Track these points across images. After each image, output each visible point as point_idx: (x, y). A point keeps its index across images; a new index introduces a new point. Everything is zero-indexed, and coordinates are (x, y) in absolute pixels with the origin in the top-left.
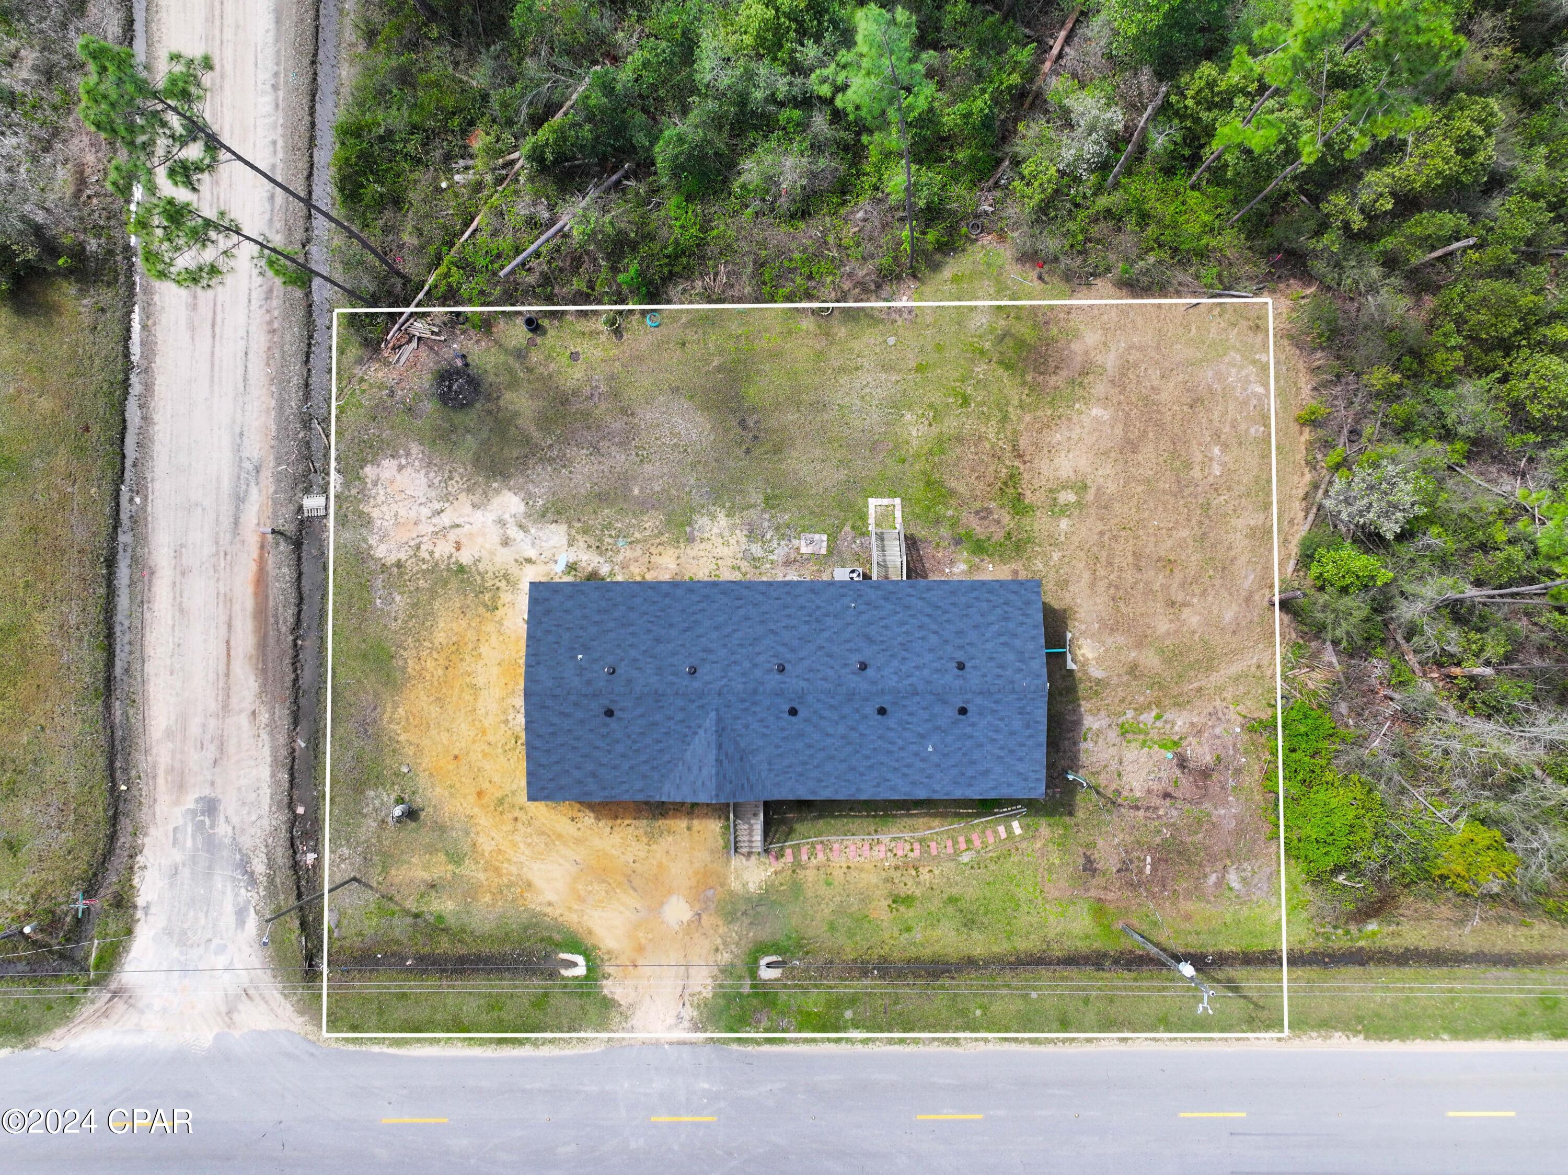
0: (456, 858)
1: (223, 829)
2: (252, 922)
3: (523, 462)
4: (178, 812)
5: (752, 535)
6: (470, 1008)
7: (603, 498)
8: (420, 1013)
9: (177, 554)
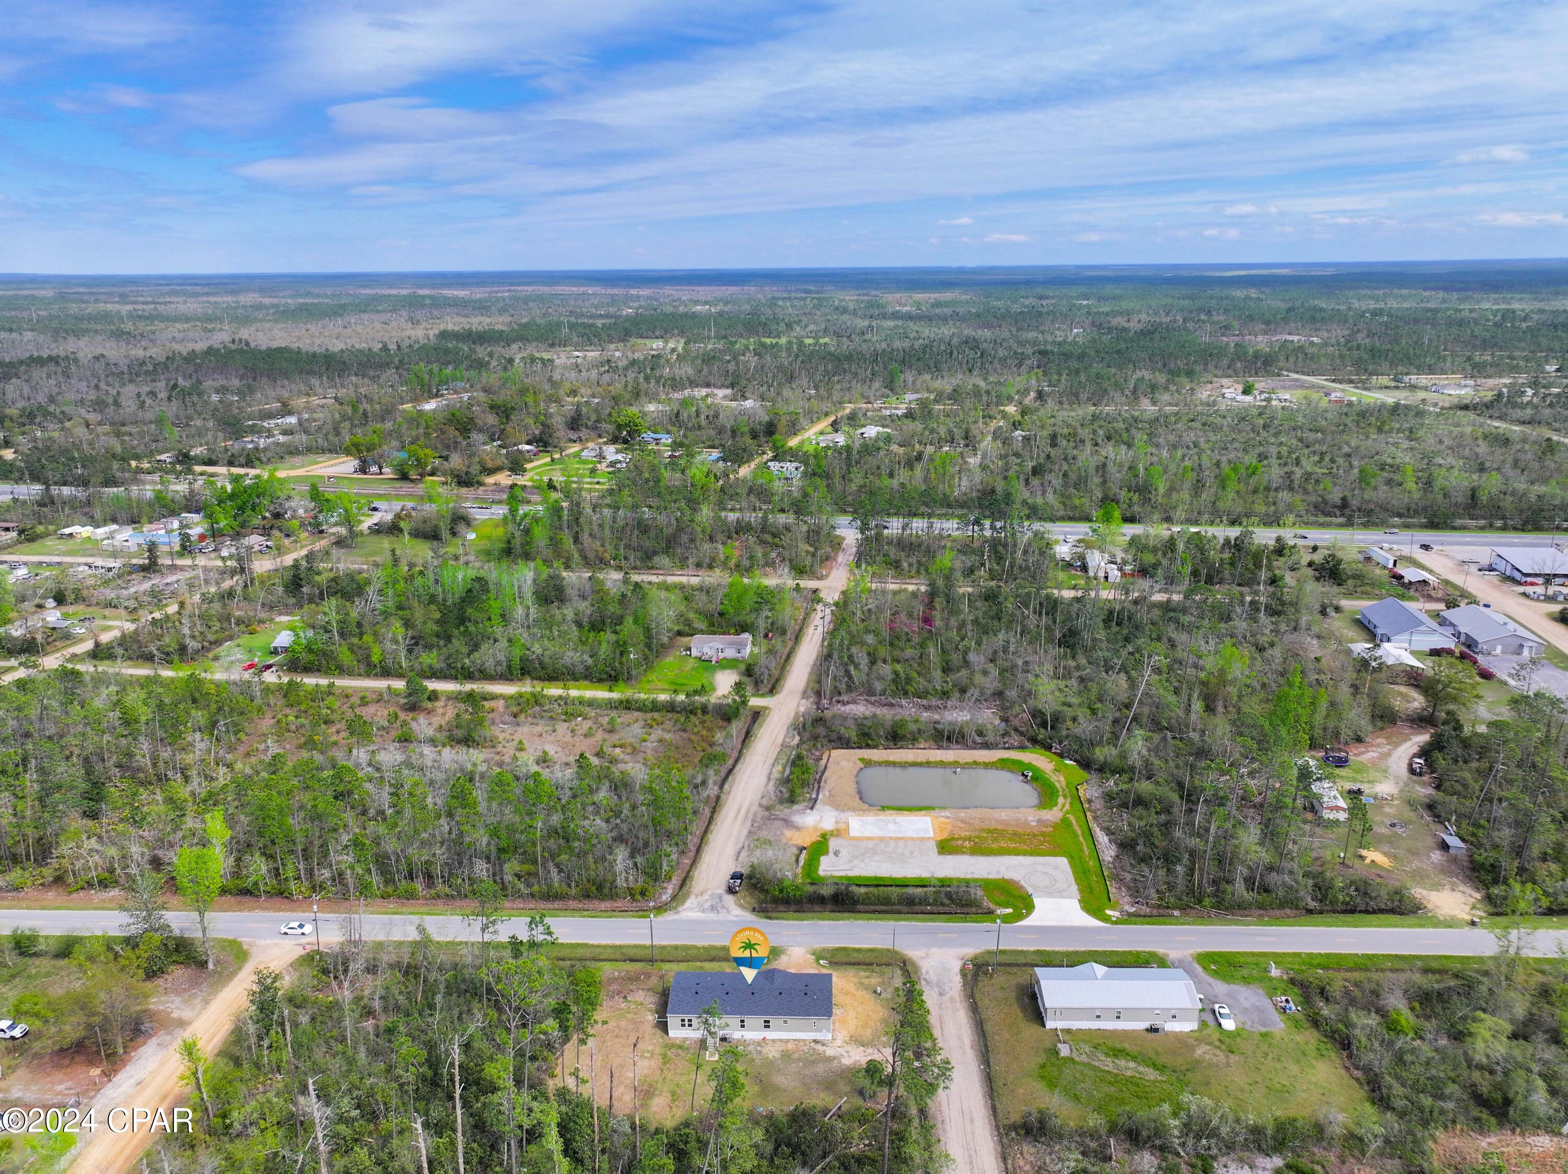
0: (862, 984)
1: (937, 990)
2: (924, 971)
3: (843, 1071)
4: (951, 993)
5: (760, 1052)
6: (855, 955)
7: (813, 1062)
8: (869, 954)
9: (964, 1052)
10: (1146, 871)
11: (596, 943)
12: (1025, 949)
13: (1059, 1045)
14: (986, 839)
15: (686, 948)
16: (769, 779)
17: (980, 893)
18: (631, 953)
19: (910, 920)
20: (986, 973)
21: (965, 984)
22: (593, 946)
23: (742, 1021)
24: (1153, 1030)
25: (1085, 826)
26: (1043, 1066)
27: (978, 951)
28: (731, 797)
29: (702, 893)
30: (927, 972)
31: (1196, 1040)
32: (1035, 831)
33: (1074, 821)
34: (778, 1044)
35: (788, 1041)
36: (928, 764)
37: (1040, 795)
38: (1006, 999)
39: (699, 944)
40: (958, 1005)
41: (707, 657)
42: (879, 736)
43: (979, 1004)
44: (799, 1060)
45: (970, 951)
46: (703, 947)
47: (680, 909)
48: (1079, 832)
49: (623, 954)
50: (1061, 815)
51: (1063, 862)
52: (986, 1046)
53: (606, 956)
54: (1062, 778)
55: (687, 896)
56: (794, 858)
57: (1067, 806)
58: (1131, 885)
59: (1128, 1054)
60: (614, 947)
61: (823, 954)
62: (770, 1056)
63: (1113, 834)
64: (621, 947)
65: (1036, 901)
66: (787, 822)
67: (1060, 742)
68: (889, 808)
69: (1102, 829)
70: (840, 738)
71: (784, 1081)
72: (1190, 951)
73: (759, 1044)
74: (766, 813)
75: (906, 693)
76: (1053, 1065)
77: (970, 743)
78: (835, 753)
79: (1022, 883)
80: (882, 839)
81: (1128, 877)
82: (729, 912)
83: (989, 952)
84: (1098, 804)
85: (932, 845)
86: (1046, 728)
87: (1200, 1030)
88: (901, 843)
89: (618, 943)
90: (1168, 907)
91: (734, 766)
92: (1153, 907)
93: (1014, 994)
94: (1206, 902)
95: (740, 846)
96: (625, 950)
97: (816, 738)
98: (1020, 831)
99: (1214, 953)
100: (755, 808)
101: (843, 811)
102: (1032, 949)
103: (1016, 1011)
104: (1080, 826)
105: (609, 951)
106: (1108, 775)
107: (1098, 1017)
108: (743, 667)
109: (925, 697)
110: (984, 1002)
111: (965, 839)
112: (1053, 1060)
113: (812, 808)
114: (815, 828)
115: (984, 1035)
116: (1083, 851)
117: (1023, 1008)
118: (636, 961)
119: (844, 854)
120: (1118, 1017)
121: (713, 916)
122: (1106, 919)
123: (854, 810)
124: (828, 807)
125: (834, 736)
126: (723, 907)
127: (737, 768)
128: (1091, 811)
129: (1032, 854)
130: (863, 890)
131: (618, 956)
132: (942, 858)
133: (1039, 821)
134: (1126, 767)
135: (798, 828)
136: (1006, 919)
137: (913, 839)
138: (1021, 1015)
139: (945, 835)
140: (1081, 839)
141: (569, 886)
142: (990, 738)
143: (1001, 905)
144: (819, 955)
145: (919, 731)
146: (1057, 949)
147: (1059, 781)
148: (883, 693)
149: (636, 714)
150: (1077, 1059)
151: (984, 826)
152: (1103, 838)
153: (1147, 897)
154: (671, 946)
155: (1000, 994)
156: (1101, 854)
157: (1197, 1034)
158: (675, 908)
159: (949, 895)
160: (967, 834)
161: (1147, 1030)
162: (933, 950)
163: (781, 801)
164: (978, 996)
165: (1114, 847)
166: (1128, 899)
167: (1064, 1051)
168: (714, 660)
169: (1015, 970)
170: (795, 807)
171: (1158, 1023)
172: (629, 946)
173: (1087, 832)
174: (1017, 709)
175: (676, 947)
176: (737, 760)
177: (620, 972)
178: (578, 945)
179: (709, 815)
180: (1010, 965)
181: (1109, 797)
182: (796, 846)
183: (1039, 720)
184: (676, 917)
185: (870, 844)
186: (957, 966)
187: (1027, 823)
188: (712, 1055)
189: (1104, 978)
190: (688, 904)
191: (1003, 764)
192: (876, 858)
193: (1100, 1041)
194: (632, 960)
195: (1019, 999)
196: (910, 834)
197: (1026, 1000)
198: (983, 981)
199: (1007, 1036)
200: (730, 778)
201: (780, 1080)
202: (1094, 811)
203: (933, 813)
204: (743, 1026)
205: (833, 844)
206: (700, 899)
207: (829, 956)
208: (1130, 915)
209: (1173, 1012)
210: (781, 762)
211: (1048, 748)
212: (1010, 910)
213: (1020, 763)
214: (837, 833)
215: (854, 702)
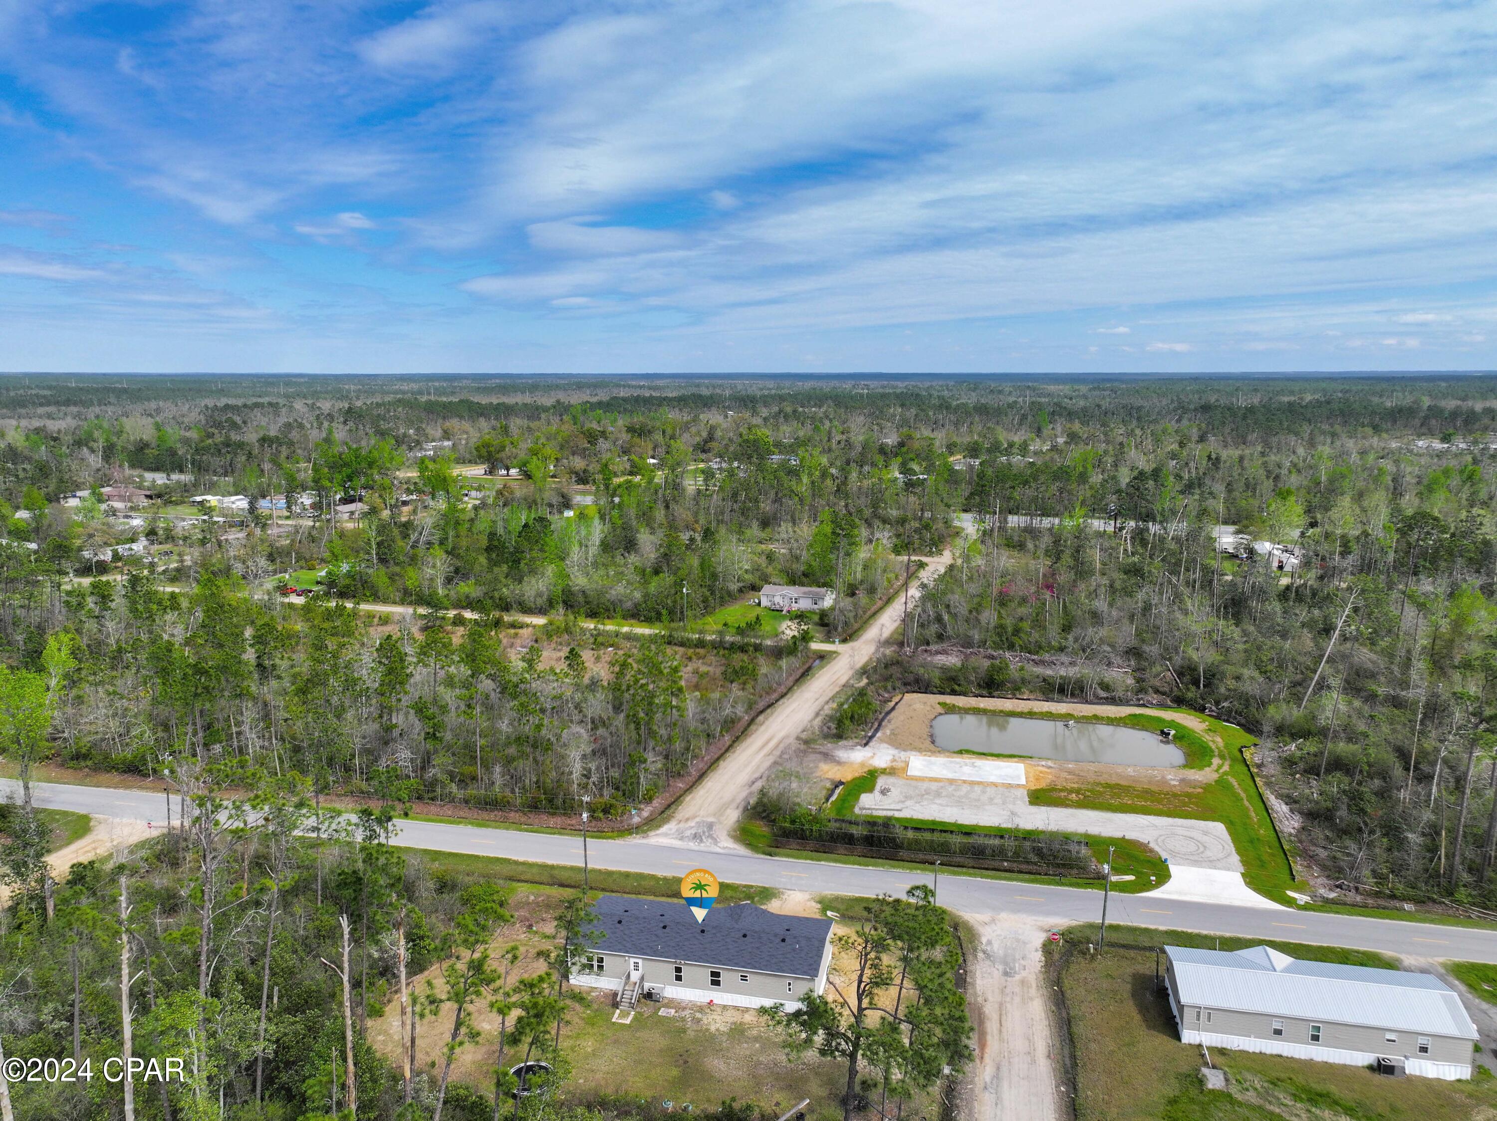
1: (1001, 967)
2: (984, 940)
4: (1024, 974)
5: (699, 1021)
9: (1034, 1061)
10: (1353, 847)
11: (521, 859)
12: (1152, 927)
13: (1205, 1071)
14: (1101, 793)
15: (641, 876)
16: (817, 714)
17: (1084, 851)
18: (564, 876)
19: (975, 876)
20: (1084, 953)
21: (1049, 963)
22: (516, 863)
23: (678, 970)
24: (1382, 1068)
25: (1253, 790)
26: (1173, 1102)
27: (1074, 923)
28: (763, 728)
29: (687, 820)
30: (989, 942)
31: (1470, 1096)
32: (1177, 790)
33: (1235, 784)
34: (729, 1013)
35: (747, 1010)
36: (1031, 715)
37: (1187, 755)
38: (1115, 992)
39: (660, 873)
40: (1033, 992)
41: (778, 607)
42: (970, 682)
43: (1068, 994)
44: (756, 1039)
45: (1061, 922)
46: (665, 879)
47: (652, 833)
48: (1243, 795)
49: (552, 877)
50: (1216, 776)
51: (1219, 828)
52: (1073, 1057)
53: (528, 877)
54: (1219, 739)
55: (667, 820)
56: (824, 793)
57: (1226, 768)
58: (1329, 863)
59: (1336, 1103)
60: (544, 867)
61: (834, 904)
62: (713, 1028)
63: (1296, 802)
64: (552, 867)
65: (1173, 869)
66: (827, 757)
67: (1217, 703)
68: (968, 752)
69: (1279, 796)
70: (917, 681)
71: (722, 1066)
72: (1441, 960)
73: (701, 1009)
74: (803, 747)
75: (1011, 647)
76: (1192, 1100)
77: (1091, 697)
78: (908, 697)
79: (1152, 845)
80: (951, 781)
81: (1323, 854)
82: (716, 842)
83: (1091, 926)
84: (1273, 769)
85: (1023, 794)
86: (1198, 687)
87: (1474, 1081)
88: (977, 789)
89: (550, 862)
90: (1393, 897)
91: (777, 701)
92: (1369, 894)
93: (1129, 986)
94: (1462, 894)
95: (757, 775)
96: (556, 872)
97: (887, 679)
98: (1154, 788)
99: (1485, 966)
100: (791, 740)
101: (905, 750)
102: (1162, 928)
103: (1131, 1009)
104: (1245, 791)
105: (535, 870)
106: (1288, 739)
107: (1278, 1032)
108: (816, 618)
109: (1037, 653)
110: (1076, 991)
111: (1071, 791)
112: (1193, 1092)
113: (866, 745)
114: (862, 764)
115: (1072, 1040)
116: (1249, 817)
117: (1143, 1009)
118: (567, 886)
119: (895, 793)
120: (1315, 1038)
121: (692, 845)
122: (1289, 902)
123: (920, 750)
124: (886, 745)
125: (911, 678)
126: (710, 836)
127: (780, 702)
128: (1262, 777)
129: (1169, 815)
130: (910, 834)
131: (544, 879)
132: (1034, 809)
133: (1182, 781)
134: (1313, 728)
135: (839, 763)
136: (1122, 887)
137: (995, 785)
138: (1137, 1018)
139: (1042, 785)
140: (1246, 803)
141: (513, 791)
142: (1119, 693)
143: (1116, 870)
144: (826, 904)
145: (1023, 681)
146: (1205, 932)
147: (1216, 742)
148: (983, 643)
149: (677, 648)
150: (1239, 1097)
151: (1102, 780)
152: (1280, 808)
153: (1357, 880)
154: (620, 873)
155: (1105, 984)
156: (1277, 823)
157: (1471, 1087)
158: (645, 832)
159: (1038, 852)
160: (1075, 786)
161: (1371, 1068)
162: (1003, 915)
163: (826, 737)
164: (1067, 983)
165: (1297, 817)
166: (1322, 880)
167: (1214, 1080)
168: (785, 609)
169: (1132, 953)
170: (842, 743)
171: (1394, 1058)
172: (564, 868)
173: (1257, 798)
174: (1157, 668)
175: (627, 875)
176: (783, 696)
177: (537, 896)
178: (498, 860)
179: (728, 744)
180: (1124, 946)
181: (1289, 763)
182: (832, 781)
183: (1187, 678)
184: (644, 841)
185: (934, 786)
186: (1039, 939)
187: (1164, 782)
188: (624, 1015)
189: (1287, 970)
190: (665, 829)
191: (1134, 722)
192: (938, 801)
193: (1283, 1076)
194: (562, 885)
195: (1136, 994)
196: (993, 779)
197: (1149, 997)
198: (1079, 965)
199: (1112, 1046)
200: (769, 711)
201: (716, 1065)
202: (1266, 777)
203: (1029, 761)
204: (679, 978)
205: (881, 782)
206: (682, 825)
207: (842, 907)
208: (1327, 901)
209: (1422, 1041)
210: (837, 700)
211: (1202, 709)
212: (1132, 878)
213: (1159, 720)
214: (890, 772)
215: (944, 652)
